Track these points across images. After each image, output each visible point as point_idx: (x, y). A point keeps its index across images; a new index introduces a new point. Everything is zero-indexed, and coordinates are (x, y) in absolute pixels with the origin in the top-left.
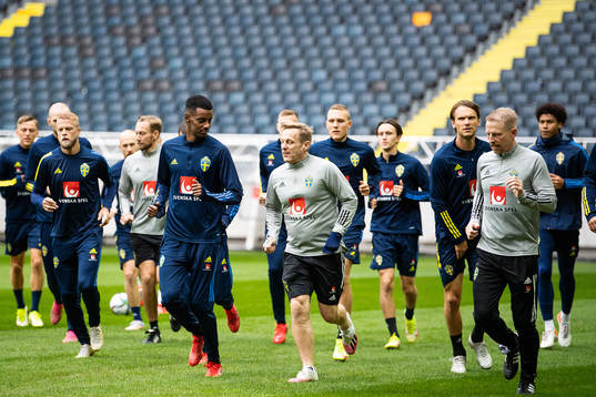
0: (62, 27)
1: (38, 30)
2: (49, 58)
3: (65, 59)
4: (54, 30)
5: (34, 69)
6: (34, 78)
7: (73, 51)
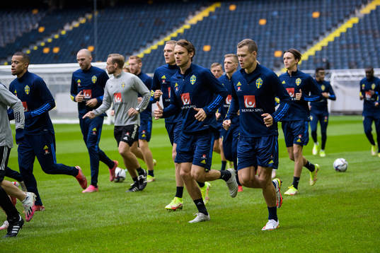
0: (366, 26)
1: (356, 29)
2: (361, 39)
3: (367, 39)
4: (363, 28)
5: (355, 44)
6: (355, 48)
7: (371, 36)
